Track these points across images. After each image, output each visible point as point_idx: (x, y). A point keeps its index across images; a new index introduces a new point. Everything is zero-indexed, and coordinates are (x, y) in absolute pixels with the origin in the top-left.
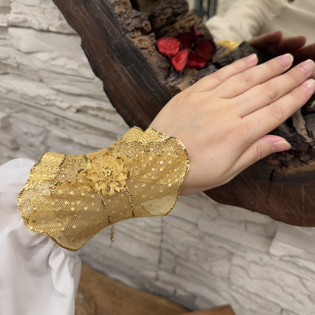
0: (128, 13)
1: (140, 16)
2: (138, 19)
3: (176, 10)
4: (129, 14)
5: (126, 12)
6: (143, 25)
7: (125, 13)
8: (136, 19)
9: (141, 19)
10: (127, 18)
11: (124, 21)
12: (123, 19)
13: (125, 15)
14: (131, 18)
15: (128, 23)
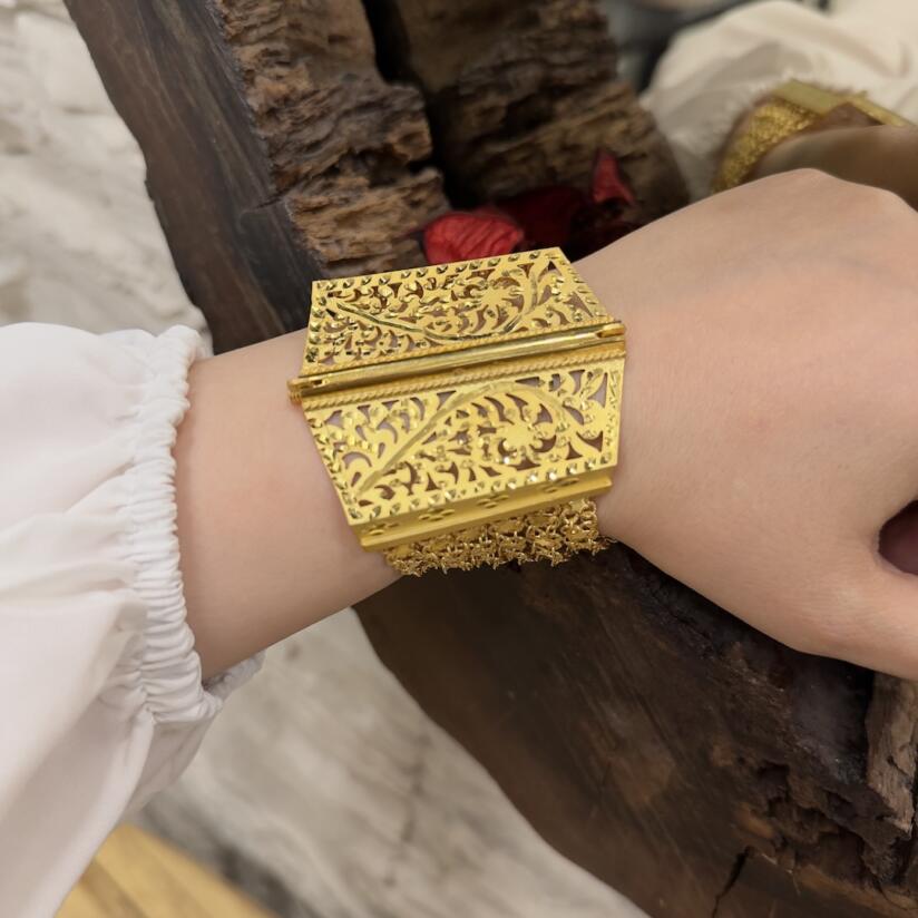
0: (322, 94)
1: (387, 103)
2: (372, 116)
3: (559, 73)
4: (328, 101)
5: (315, 92)
6: (392, 138)
7: (304, 97)
8: (365, 116)
9: (388, 112)
10: (310, 121)
11: (290, 134)
12: (286, 125)
13: (305, 109)
14: (333, 116)
15: (307, 141)
